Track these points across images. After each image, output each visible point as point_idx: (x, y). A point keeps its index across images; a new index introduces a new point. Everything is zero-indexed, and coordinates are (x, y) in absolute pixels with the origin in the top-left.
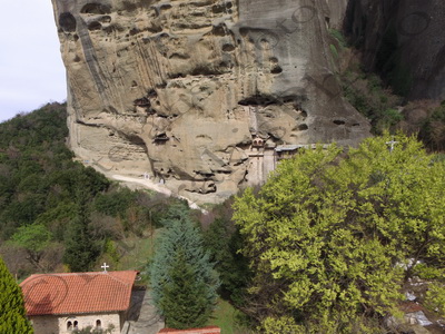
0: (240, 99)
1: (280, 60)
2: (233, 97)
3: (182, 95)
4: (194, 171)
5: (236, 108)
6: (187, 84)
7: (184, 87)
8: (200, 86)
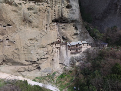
0: (53, 19)
1: (71, 2)
2: (50, 17)
3: (15, 11)
4: (25, 60)
5: (51, 24)
6: (18, 4)
7: (16, 5)
8: (28, 7)
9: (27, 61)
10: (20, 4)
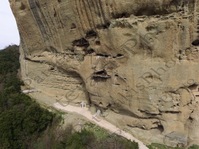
3: (128, 35)
4: (139, 110)
5: (189, 48)
6: (133, 24)
7: (130, 27)
8: (147, 26)
9: (141, 111)
10: (136, 23)
